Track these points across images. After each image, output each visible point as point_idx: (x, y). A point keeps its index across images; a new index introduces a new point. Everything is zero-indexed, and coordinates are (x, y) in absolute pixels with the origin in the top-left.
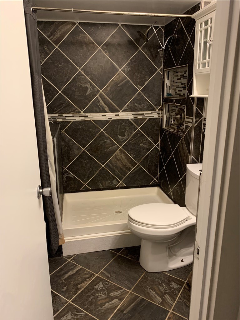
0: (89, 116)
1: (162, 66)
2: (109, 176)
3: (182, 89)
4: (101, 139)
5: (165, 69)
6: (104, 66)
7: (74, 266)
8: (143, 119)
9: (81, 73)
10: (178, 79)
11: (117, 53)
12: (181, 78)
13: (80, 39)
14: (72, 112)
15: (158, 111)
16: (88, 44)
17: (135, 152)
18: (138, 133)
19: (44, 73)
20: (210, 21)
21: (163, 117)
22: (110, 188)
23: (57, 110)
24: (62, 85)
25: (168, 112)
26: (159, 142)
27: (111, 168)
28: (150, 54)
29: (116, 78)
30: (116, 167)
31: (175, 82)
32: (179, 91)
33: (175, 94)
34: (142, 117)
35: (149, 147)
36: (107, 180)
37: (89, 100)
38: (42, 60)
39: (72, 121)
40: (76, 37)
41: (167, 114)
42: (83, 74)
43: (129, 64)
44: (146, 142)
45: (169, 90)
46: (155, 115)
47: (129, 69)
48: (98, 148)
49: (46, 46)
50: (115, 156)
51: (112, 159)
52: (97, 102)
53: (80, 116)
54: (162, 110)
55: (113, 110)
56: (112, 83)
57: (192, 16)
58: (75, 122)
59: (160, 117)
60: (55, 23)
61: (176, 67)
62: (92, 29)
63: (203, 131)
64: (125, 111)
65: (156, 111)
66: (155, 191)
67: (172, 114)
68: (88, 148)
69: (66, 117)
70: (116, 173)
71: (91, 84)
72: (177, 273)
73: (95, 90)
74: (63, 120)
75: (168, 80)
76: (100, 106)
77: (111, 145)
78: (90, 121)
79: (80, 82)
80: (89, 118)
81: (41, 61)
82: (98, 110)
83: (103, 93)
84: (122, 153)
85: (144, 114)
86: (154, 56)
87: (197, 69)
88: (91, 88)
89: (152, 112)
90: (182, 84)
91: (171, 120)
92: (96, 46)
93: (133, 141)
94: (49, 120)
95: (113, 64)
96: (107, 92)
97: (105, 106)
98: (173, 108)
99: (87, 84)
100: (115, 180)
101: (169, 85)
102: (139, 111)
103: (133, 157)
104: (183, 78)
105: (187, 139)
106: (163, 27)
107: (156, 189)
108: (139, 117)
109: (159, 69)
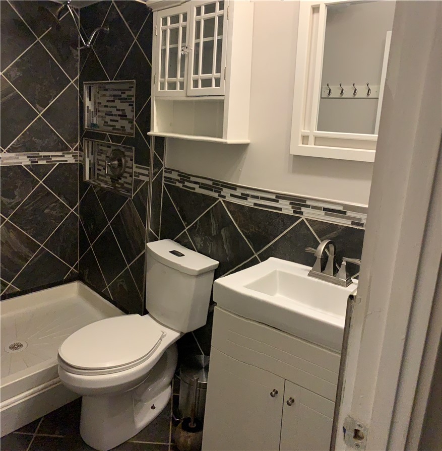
1: (78, 76)
3: (118, 118)
5: (84, 82)
8: (48, 165)
10: (108, 101)
12: (116, 101)
15: (74, 151)
17: (36, 226)
18: (40, 191)
20: (181, 17)
21: (84, 160)
25: (92, 154)
26: (78, 204)
31: (103, 104)
32: (111, 120)
33: (105, 125)
34: (47, 162)
35: (62, 214)
41: (91, 157)
43: (16, 64)
44: (54, 206)
45: (93, 118)
46: (69, 159)
47: (19, 74)
54: (81, 150)
57: (148, 4)
61: (110, 81)
63: (164, 188)
64: (12, 150)
65: (71, 151)
66: (72, 291)
67: (100, 158)
72: (149, 433)
75: (90, 100)
85: (49, 156)
86: (64, 56)
87: (159, 90)
89: (63, 153)
90: (118, 110)
91: (97, 167)
93: (32, 206)
98: (101, 148)
101: (92, 110)
102: (40, 151)
103: (32, 234)
104: (119, 101)
105: (140, 201)
106: (77, 9)
107: (75, 286)
108: (40, 162)
109: (73, 80)
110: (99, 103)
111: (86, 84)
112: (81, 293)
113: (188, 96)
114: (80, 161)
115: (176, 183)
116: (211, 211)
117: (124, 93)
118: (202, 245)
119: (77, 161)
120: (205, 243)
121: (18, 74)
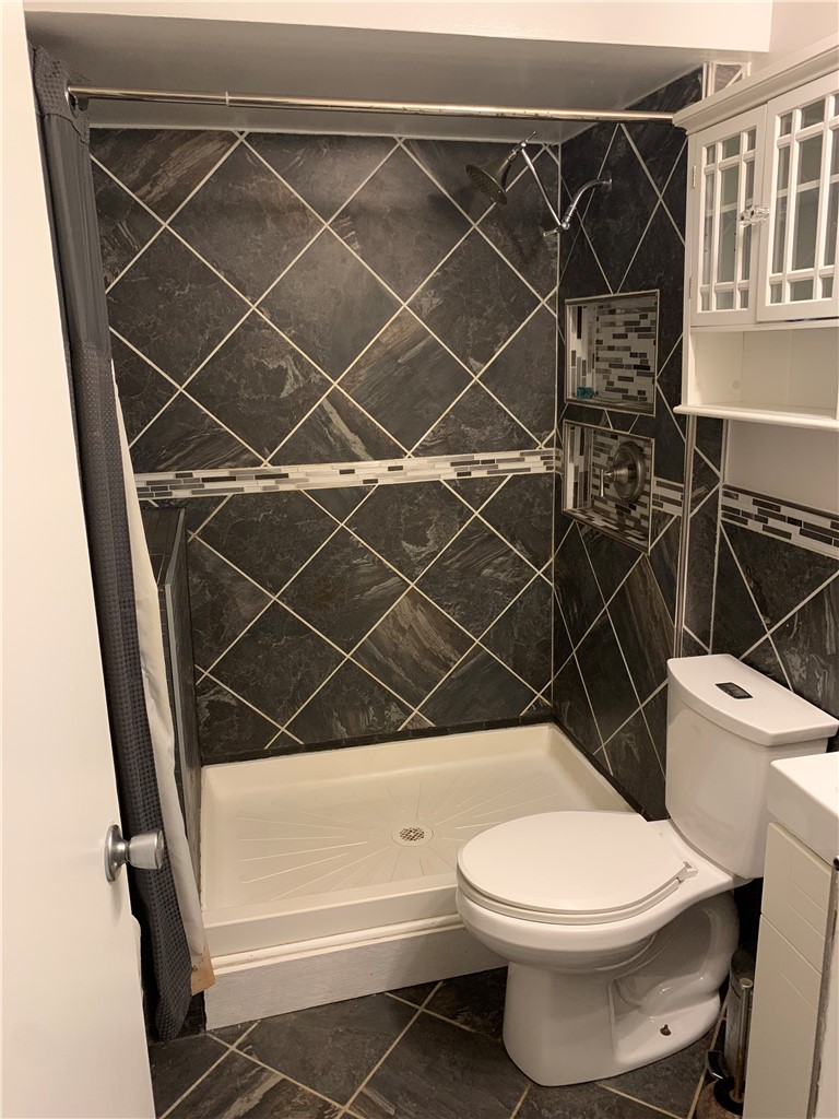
0: (291, 476)
1: (556, 289)
2: (372, 692)
3: (632, 373)
4: (337, 557)
5: (566, 301)
6: (342, 292)
7: (254, 1072)
8: (491, 479)
9: (260, 317)
10: (615, 336)
11: (390, 244)
12: (629, 334)
13: (252, 193)
14: (228, 464)
15: (544, 449)
16: (283, 212)
17: (466, 601)
18: (474, 533)
19: (119, 322)
20: (745, 138)
21: (563, 469)
22: (376, 739)
23: (172, 457)
24: (187, 364)
25: (581, 454)
26: (552, 560)
27: (377, 662)
28: (510, 244)
29: (390, 334)
30: (397, 656)
31: (606, 344)
32: (621, 379)
33: (607, 390)
34: (489, 472)
35: (517, 579)
36: (365, 709)
37: (291, 418)
38: (109, 275)
39: (230, 495)
40: (237, 188)
41: (579, 460)
42: (266, 323)
43: (434, 283)
44: (502, 563)
45: (584, 374)
46: (535, 465)
47: (438, 300)
48: (329, 590)
49: (124, 224)
50: (394, 615)
51: (381, 630)
52: (323, 422)
53: (258, 478)
54: (559, 445)
55: (379, 450)
56: (376, 352)
57: (677, 118)
58: (241, 499)
59: (553, 471)
60: (158, 136)
61: (612, 295)
62: (298, 158)
63: (722, 533)
64: (424, 451)
65: (537, 449)
66: (537, 744)
67: (599, 461)
68: (292, 591)
69: (205, 480)
70: (395, 678)
71: (298, 358)
72: (651, 1085)
73: (315, 378)
74: (193, 493)
75: (579, 336)
76: (332, 439)
77: (377, 578)
78: (297, 493)
79: (256, 354)
80: (293, 481)
81: (106, 278)
82: (324, 451)
83: (342, 390)
84: (419, 606)
85: (493, 461)
86: (526, 251)
87: (699, 310)
88: (297, 372)
89: (522, 454)
90: (633, 355)
91: (593, 481)
92: (311, 220)
93: (458, 560)
94: (139, 496)
95: (378, 281)
96: (358, 385)
97: (351, 436)
98: (600, 439)
99: (282, 357)
100: (394, 708)
101: (584, 358)
102: (475, 452)
103: (457, 616)
104: (637, 334)
105: (664, 562)
106: (557, 146)
107: (544, 734)
108: (475, 474)
109: (544, 298)
110: (599, 342)
111: (569, 304)
112: (555, 751)
113: (761, 323)
114: (557, 468)
115: (746, 523)
116: (826, 594)
117: (645, 317)
118: (804, 676)
119: (551, 468)
120: (809, 671)
121: (436, 301)
